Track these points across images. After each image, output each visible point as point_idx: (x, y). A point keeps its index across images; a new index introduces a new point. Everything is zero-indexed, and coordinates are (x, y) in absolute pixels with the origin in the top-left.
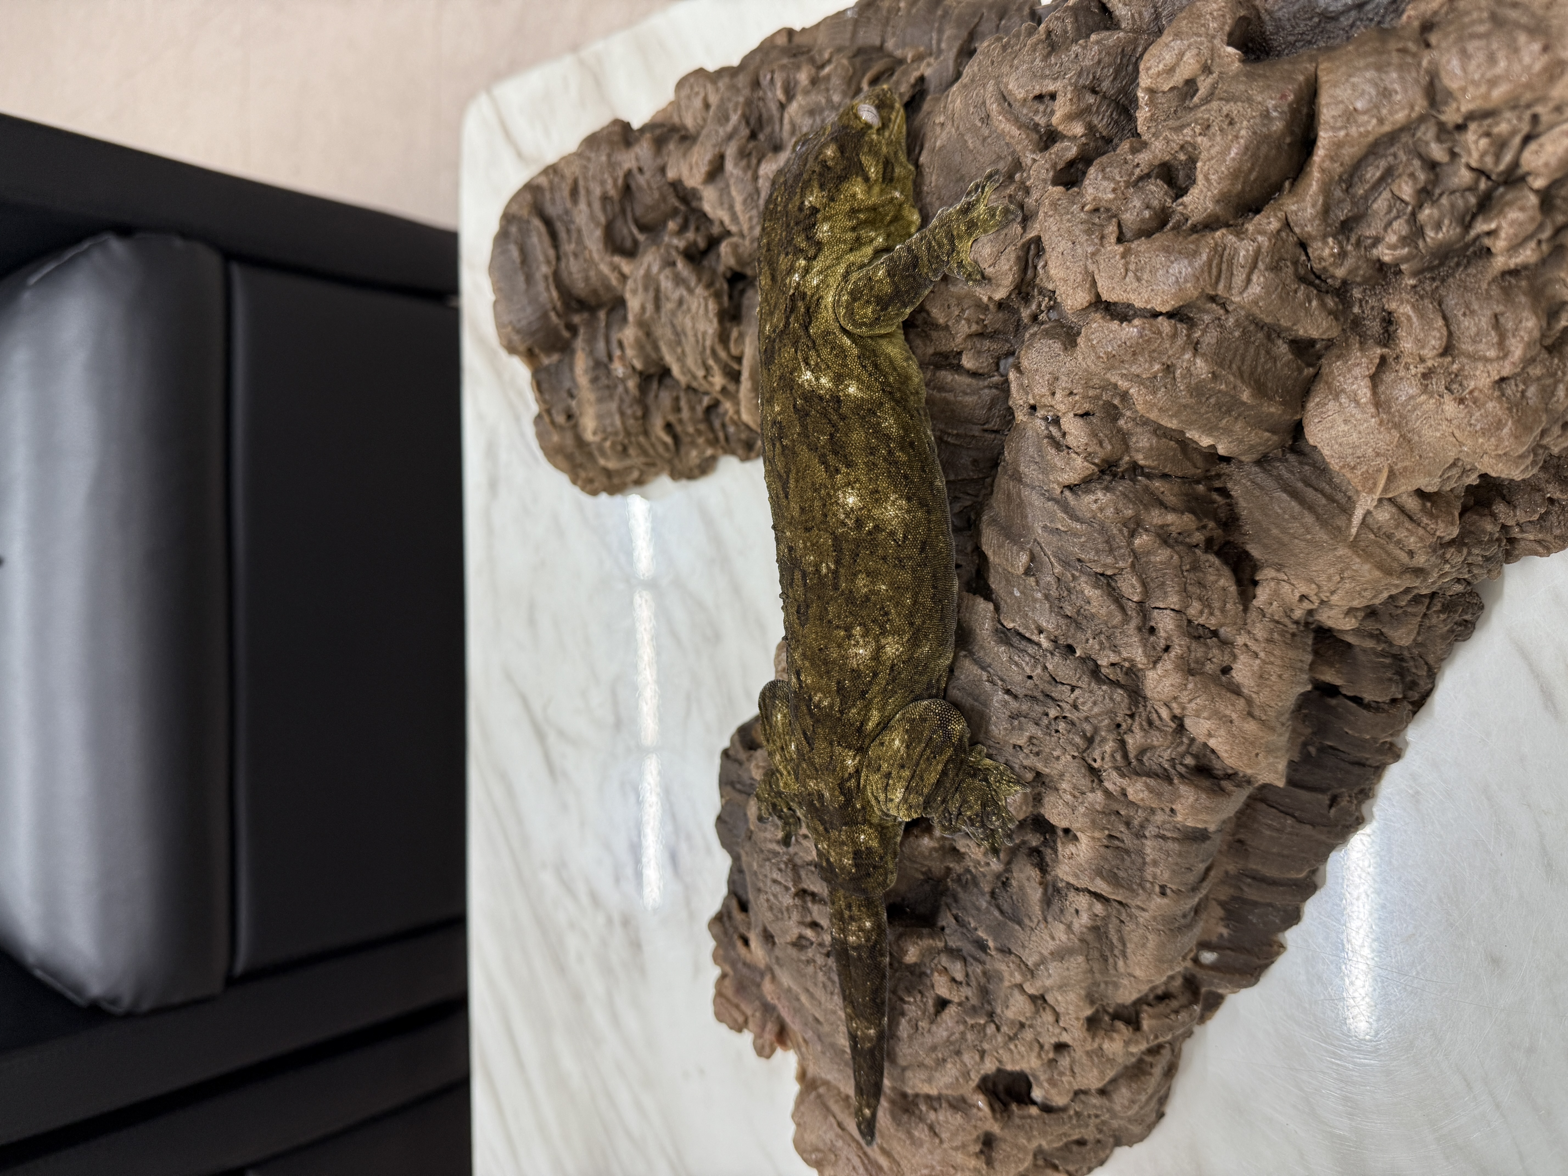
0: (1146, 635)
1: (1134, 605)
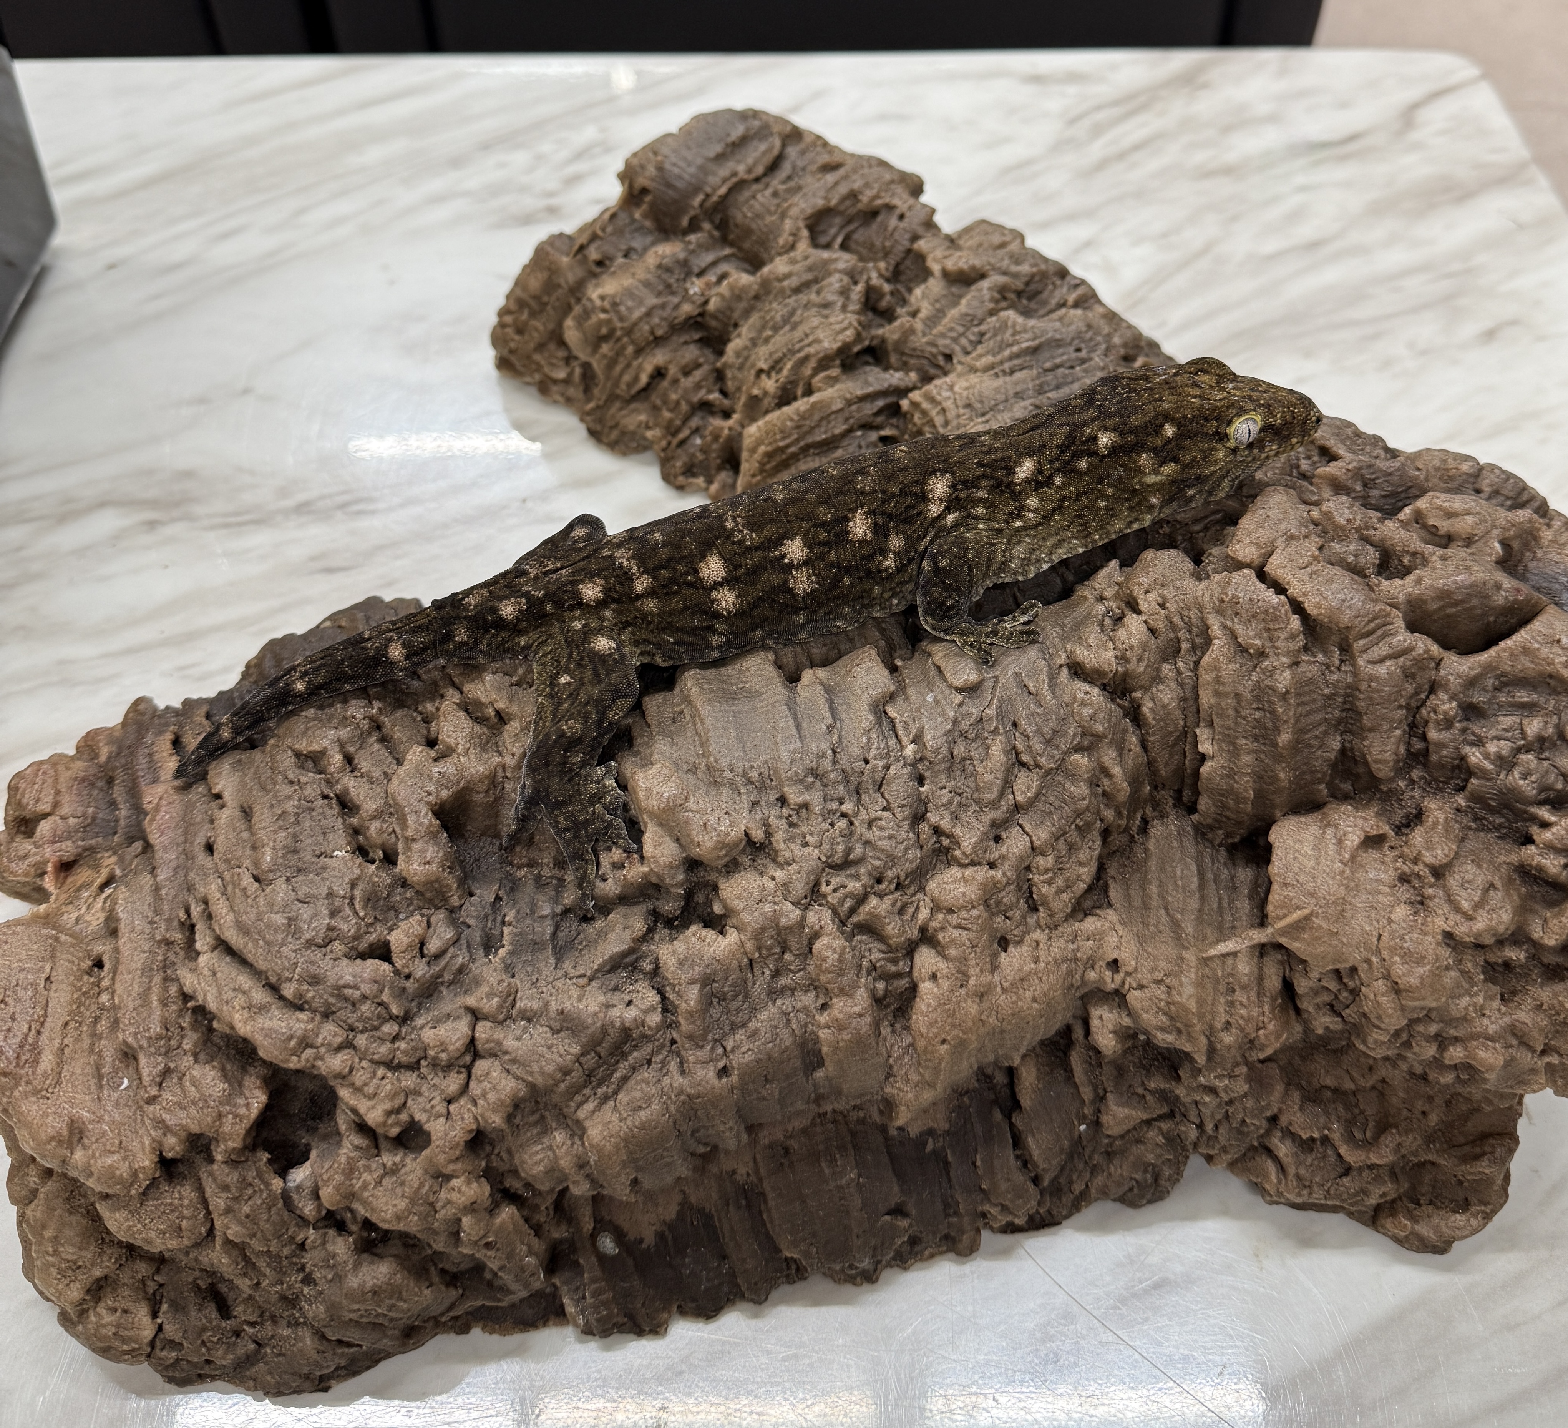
0: (991, 836)
1: (1012, 802)
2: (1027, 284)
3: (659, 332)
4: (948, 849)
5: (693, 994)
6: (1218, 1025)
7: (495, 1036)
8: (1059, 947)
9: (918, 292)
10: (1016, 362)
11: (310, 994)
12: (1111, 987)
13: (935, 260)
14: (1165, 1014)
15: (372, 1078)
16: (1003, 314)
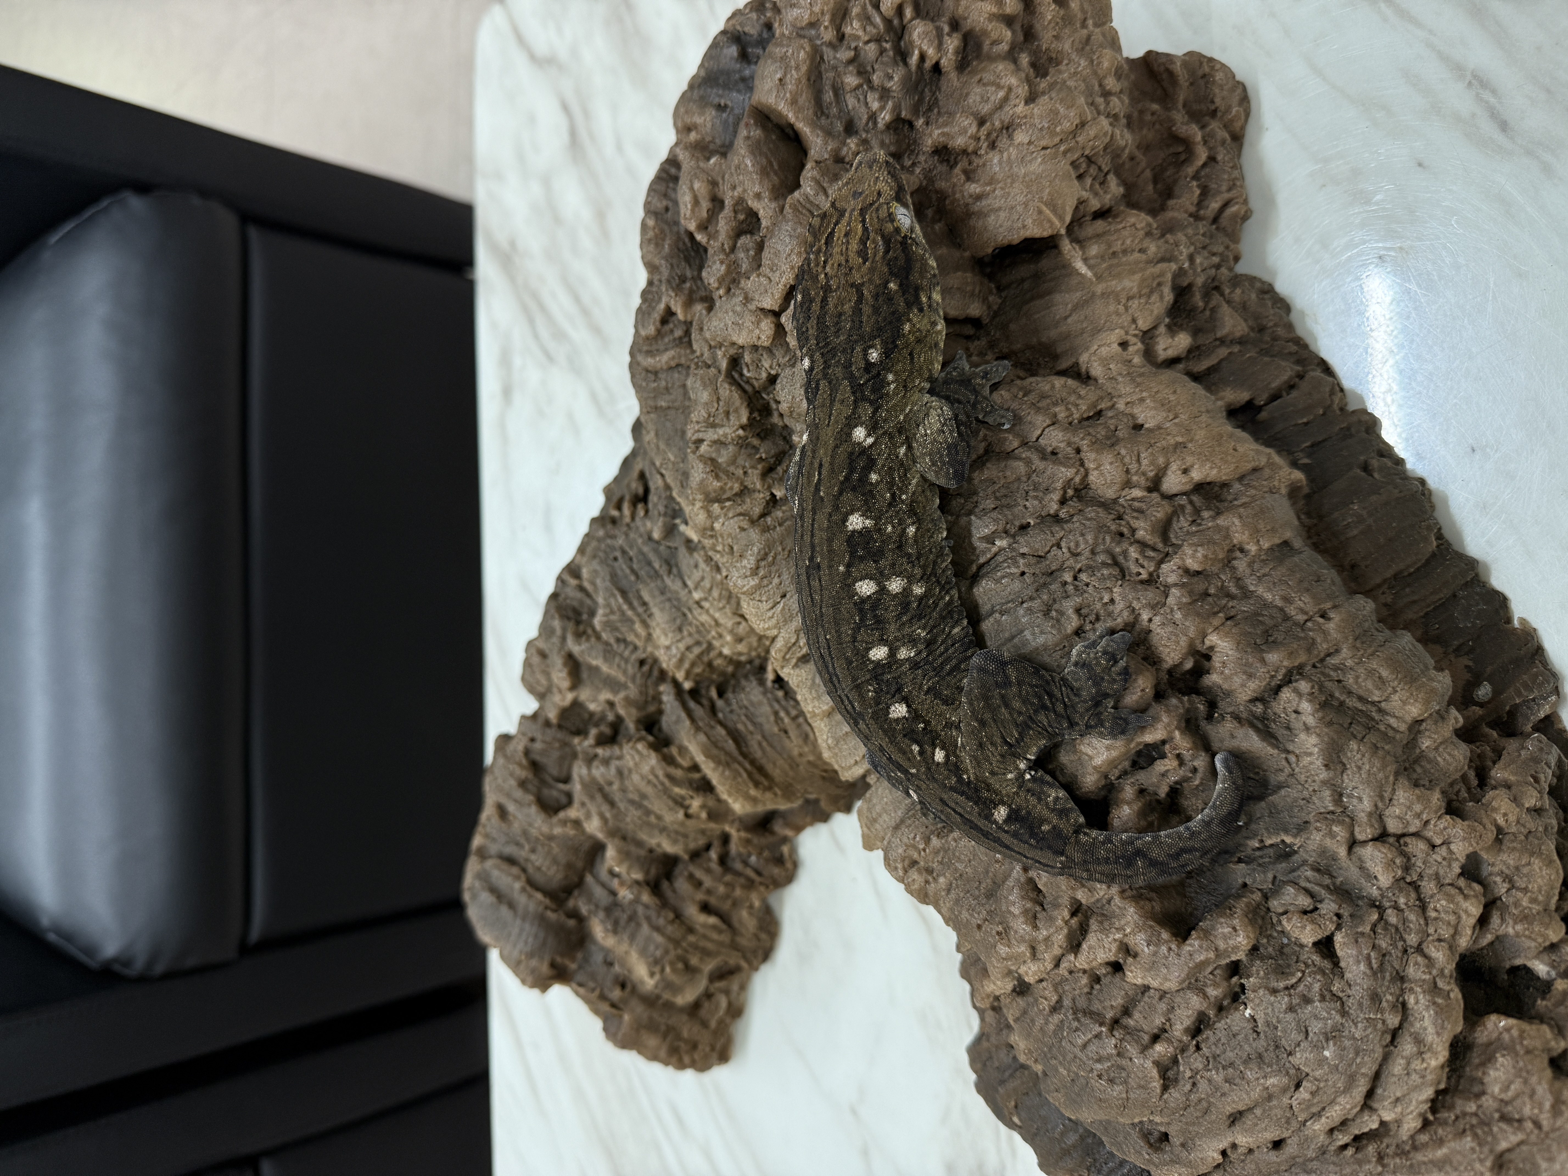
2: (569, 619)
3: (671, 916)
4: (1076, 490)
5: (1273, 657)
6: (1144, 257)
7: (1365, 819)
8: (1125, 388)
9: (592, 707)
10: (636, 603)
11: (1389, 998)
12: (1140, 346)
13: (563, 699)
14: (1149, 297)
15: (1442, 920)
16: (598, 627)
